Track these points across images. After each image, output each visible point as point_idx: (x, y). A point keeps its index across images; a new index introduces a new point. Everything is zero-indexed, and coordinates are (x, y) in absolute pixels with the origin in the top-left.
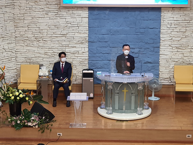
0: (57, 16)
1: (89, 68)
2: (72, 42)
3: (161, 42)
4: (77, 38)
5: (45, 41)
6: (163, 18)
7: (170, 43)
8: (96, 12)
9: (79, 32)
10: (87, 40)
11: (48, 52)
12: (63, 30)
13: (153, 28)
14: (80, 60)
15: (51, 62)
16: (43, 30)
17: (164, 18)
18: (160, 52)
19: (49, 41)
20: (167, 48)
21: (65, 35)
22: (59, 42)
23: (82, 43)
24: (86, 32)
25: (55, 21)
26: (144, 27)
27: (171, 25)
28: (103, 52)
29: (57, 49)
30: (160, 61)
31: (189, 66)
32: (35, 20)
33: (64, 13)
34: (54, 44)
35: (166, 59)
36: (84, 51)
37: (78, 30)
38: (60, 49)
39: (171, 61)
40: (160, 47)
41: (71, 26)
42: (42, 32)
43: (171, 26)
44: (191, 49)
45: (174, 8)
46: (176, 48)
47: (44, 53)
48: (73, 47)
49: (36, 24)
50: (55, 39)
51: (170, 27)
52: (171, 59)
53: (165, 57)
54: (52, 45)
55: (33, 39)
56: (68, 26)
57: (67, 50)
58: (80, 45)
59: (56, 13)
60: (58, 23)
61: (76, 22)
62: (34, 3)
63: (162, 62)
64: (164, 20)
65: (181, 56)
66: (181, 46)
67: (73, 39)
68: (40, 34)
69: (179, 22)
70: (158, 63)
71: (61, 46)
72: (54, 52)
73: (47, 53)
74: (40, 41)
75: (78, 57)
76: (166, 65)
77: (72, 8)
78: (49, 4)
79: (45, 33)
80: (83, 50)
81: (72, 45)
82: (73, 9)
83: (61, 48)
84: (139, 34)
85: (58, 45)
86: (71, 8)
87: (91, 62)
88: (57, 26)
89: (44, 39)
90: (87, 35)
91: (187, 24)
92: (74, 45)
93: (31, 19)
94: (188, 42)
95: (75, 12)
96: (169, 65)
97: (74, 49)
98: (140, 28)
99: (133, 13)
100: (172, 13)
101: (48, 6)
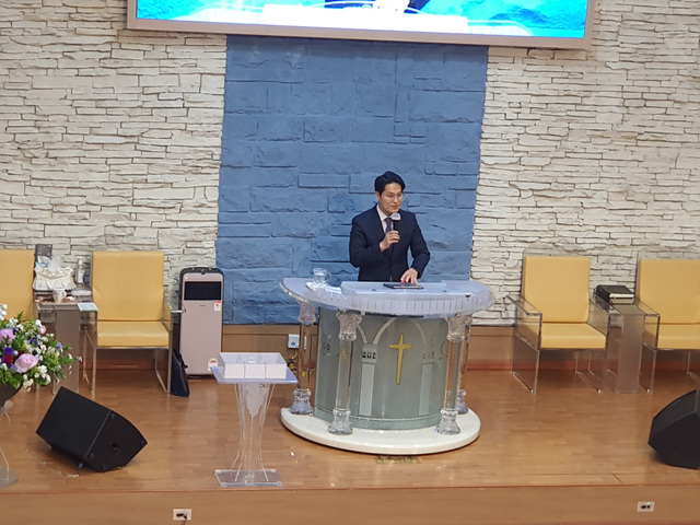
0: (108, 63)
1: (217, 263)
2: (158, 165)
3: (481, 170)
4: (178, 150)
5: (55, 158)
6: (492, 84)
7: (512, 176)
8: (254, 55)
9: (189, 128)
10: (214, 157)
11: (65, 201)
12: (126, 119)
13: (455, 118)
14: (184, 235)
15: (74, 241)
16: (51, 118)
17: (495, 84)
18: (477, 207)
19: (72, 161)
20: (503, 194)
21: (135, 140)
22: (110, 165)
23: (196, 170)
24: (212, 128)
25: (99, 83)
26: (427, 117)
27: (519, 110)
28: (272, 207)
29: (102, 192)
30: (474, 238)
31: (574, 258)
32: (19, 77)
33: (133, 54)
34: (91, 171)
35: (496, 233)
36: (204, 201)
37: (184, 120)
38: (113, 193)
39: (513, 239)
40: (479, 190)
41: (159, 104)
42: (46, 124)
43: (520, 116)
44: (581, 200)
45: (532, 51)
46: (531, 193)
47: (51, 207)
48: (163, 185)
49: (23, 93)
50: (94, 154)
51: (515, 116)
52: (514, 233)
53: (494, 225)
54: (82, 176)
55: (9, 149)
56: (146, 105)
57: (138, 195)
58: (190, 177)
59: (104, 55)
60: (111, 91)
61: (178, 89)
62: (17, 12)
63: (482, 243)
64: (497, 91)
65: (547, 222)
66: (548, 186)
67: (163, 155)
68: (37, 131)
69: (546, 100)
70: (468, 247)
71: (119, 179)
72: (87, 203)
73: (62, 204)
74: (34, 161)
75: (180, 224)
76: (495, 255)
77: (165, 35)
78: (79, 17)
79: (57, 130)
80: (199, 198)
81: (158, 178)
82: (168, 42)
83: (116, 185)
84: (406, 139)
85: (104, 177)
86: (160, 35)
87: (228, 243)
88: (103, 104)
89: (52, 154)
90: (218, 141)
91: (573, 107)
92: (168, 179)
93: (6, 72)
94: (573, 174)
95: (175, 52)
96: (506, 255)
97: (167, 193)
98: (411, 119)
99: (388, 64)
100: (524, 66)
101: (72, 25)
